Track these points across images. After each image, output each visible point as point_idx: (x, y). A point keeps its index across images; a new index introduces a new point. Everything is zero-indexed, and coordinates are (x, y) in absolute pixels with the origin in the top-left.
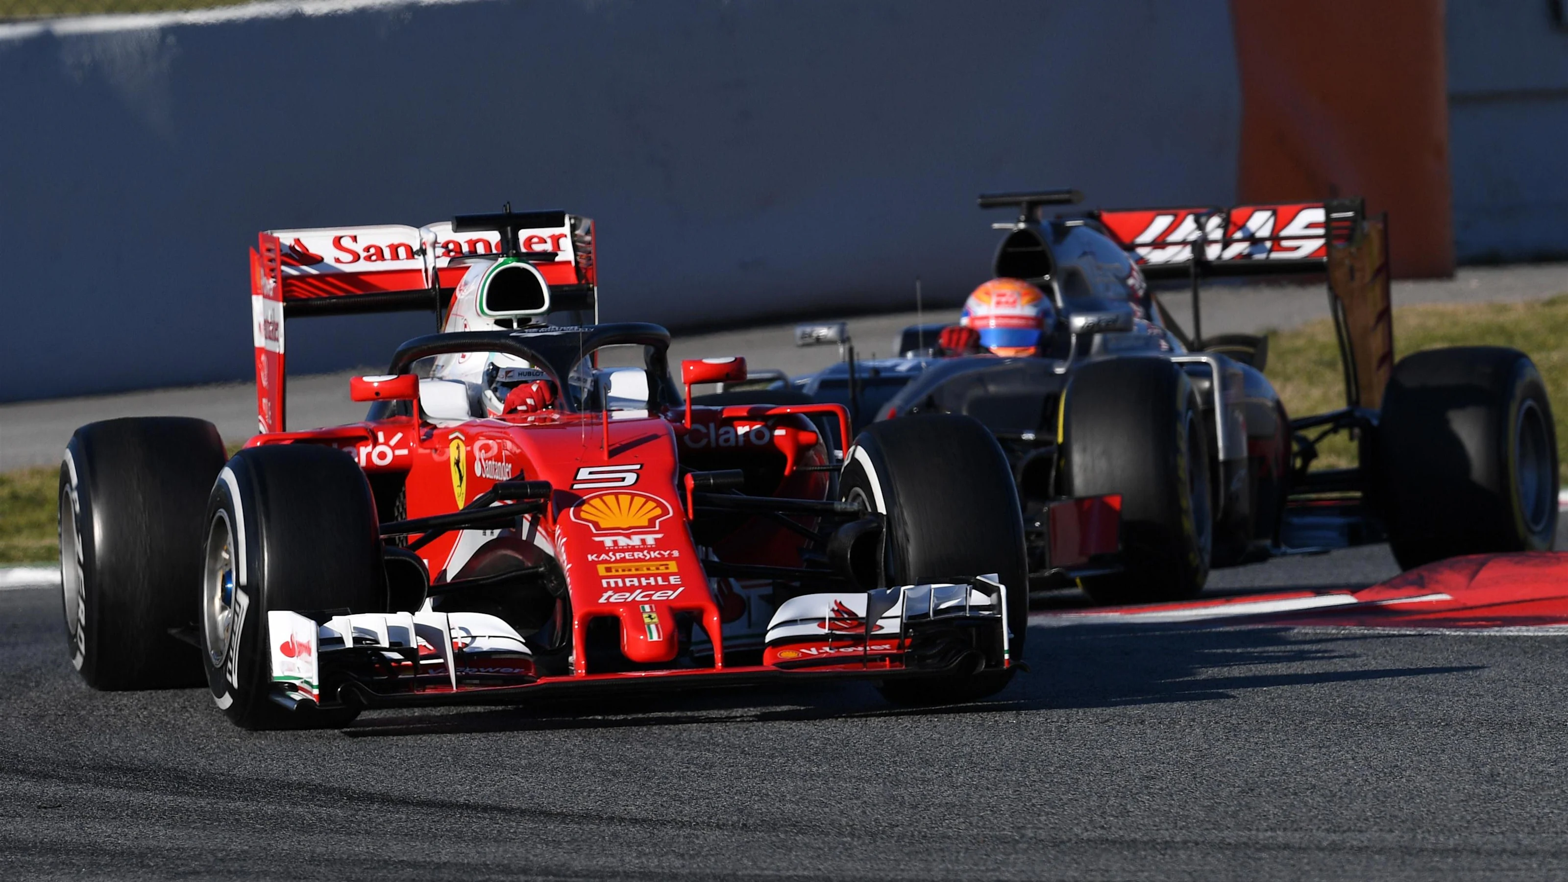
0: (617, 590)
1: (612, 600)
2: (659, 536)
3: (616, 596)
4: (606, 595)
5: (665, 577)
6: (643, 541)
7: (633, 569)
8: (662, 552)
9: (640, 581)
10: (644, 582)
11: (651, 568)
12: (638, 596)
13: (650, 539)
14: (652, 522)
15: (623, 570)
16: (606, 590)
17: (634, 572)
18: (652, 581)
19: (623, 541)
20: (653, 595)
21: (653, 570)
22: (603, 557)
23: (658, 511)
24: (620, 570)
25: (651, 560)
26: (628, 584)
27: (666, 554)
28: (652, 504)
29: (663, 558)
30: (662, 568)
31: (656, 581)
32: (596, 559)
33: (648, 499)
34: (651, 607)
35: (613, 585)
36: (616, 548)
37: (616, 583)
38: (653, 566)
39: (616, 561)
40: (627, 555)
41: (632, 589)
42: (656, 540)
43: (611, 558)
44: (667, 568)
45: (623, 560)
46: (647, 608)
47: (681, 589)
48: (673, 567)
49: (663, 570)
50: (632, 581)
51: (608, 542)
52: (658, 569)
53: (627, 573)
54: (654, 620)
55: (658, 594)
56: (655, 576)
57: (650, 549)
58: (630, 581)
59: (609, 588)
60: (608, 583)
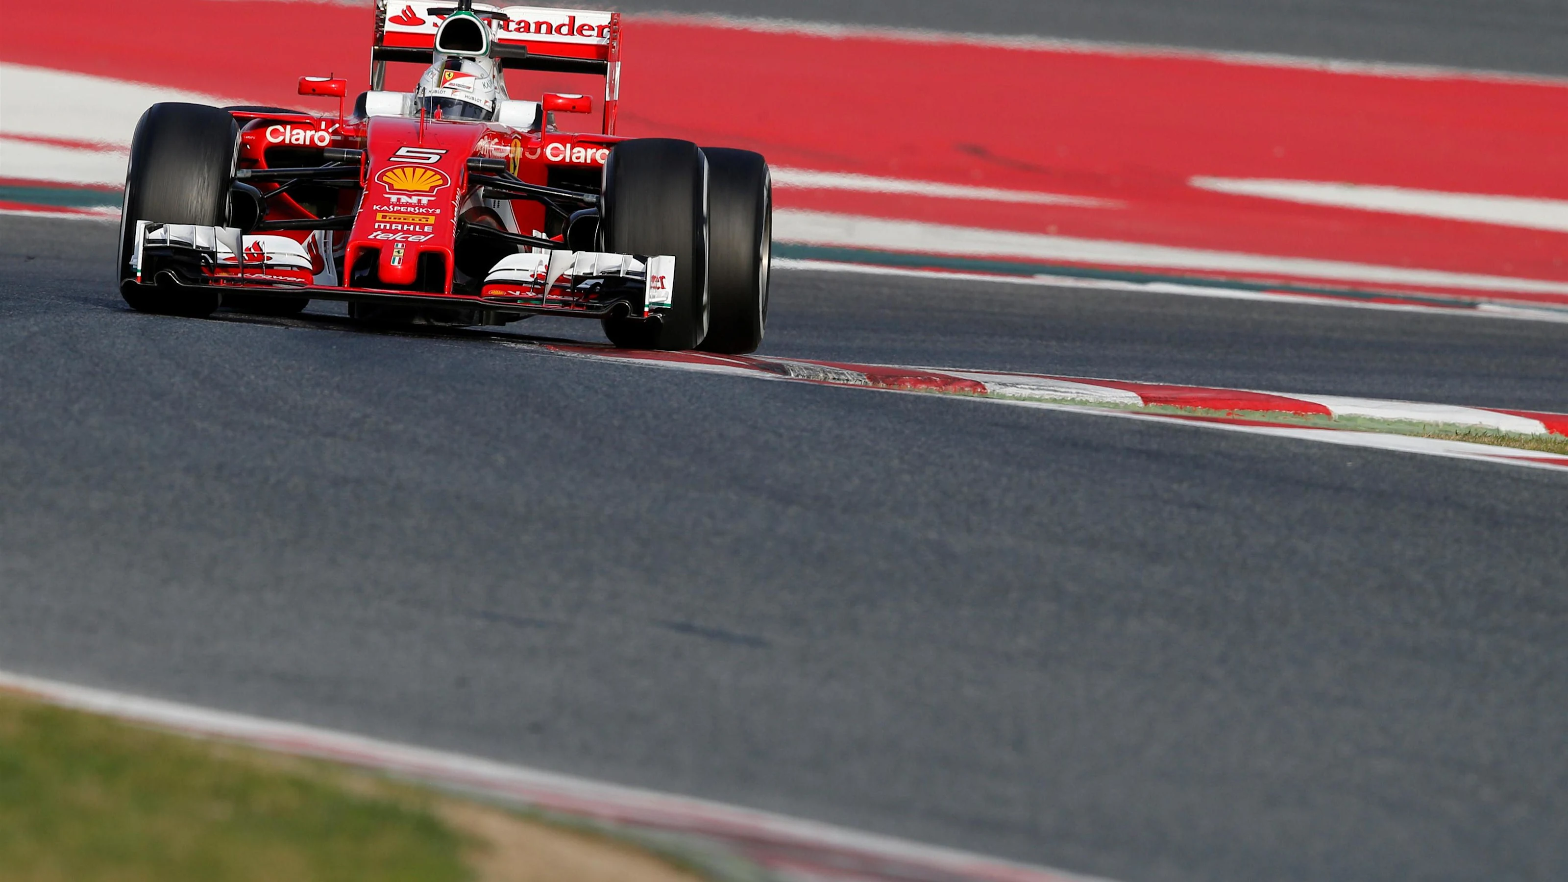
0: (384, 231)
1: (378, 237)
2: (433, 199)
3: (383, 235)
4: (375, 234)
5: (422, 226)
6: (419, 201)
7: (402, 218)
8: (429, 210)
9: (402, 227)
10: (406, 227)
11: (416, 219)
12: (399, 237)
13: (425, 200)
14: (432, 189)
15: (395, 219)
16: (376, 230)
17: (402, 220)
18: (412, 228)
19: (404, 199)
20: (409, 237)
21: (417, 221)
22: (385, 208)
23: (441, 182)
24: (393, 218)
25: (419, 214)
26: (394, 227)
27: (431, 211)
28: (438, 177)
29: (428, 214)
30: (423, 220)
31: (415, 228)
32: (379, 209)
33: (437, 173)
34: (403, 246)
35: (382, 227)
36: (399, 203)
37: (385, 226)
38: (417, 218)
39: (393, 212)
40: (403, 209)
41: (396, 232)
42: (429, 201)
43: (390, 209)
44: (427, 221)
45: (399, 212)
46: (400, 245)
47: (431, 236)
48: (432, 220)
49: (424, 221)
50: (398, 226)
51: (394, 199)
52: (420, 220)
53: (397, 220)
54: (400, 254)
55: (413, 237)
56: (415, 225)
57: (423, 207)
58: (396, 226)
59: (379, 229)
60: (379, 226)
